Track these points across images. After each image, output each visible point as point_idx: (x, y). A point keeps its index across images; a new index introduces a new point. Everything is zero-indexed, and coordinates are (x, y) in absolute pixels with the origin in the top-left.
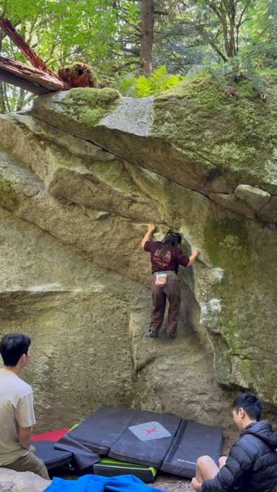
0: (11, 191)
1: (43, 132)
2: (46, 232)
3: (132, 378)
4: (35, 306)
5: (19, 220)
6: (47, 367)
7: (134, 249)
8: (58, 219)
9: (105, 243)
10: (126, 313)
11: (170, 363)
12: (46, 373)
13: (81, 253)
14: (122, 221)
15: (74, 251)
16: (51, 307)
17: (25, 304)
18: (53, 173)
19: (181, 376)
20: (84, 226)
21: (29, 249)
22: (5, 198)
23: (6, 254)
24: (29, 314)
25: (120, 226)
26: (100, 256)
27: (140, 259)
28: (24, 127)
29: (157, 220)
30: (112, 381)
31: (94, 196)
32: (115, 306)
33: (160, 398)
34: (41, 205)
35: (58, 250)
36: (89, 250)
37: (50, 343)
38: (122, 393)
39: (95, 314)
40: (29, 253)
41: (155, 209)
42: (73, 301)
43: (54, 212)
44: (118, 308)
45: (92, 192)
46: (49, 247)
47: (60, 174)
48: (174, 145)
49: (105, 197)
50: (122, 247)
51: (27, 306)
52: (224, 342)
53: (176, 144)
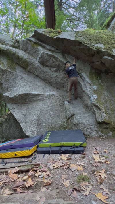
0: (26, 61)
1: (37, 42)
2: (37, 76)
3: (66, 122)
4: (33, 99)
5: (28, 72)
6: (37, 118)
7: (66, 81)
8: (41, 71)
9: (57, 79)
10: (63, 101)
11: (80, 116)
12: (37, 120)
13: (48, 83)
14: (63, 72)
15: (46, 82)
16: (39, 99)
17: (30, 98)
18: (40, 54)
19: (84, 120)
20: (50, 73)
22: (24, 64)
23: (24, 82)
24: (31, 102)
25: (61, 74)
26: (55, 84)
28: (31, 41)
30: (59, 123)
31: (54, 63)
34: (36, 66)
35: (41, 82)
36: (51, 82)
37: (38, 110)
38: (63, 126)
39: (53, 101)
40: (31, 82)
42: (46, 97)
43: (40, 68)
44: (61, 100)
45: (53, 61)
46: (38, 81)
47: (43, 54)
48: (83, 43)
49: (57, 63)
50: (62, 80)
51: (31, 99)
52: (98, 108)
53: (83, 42)
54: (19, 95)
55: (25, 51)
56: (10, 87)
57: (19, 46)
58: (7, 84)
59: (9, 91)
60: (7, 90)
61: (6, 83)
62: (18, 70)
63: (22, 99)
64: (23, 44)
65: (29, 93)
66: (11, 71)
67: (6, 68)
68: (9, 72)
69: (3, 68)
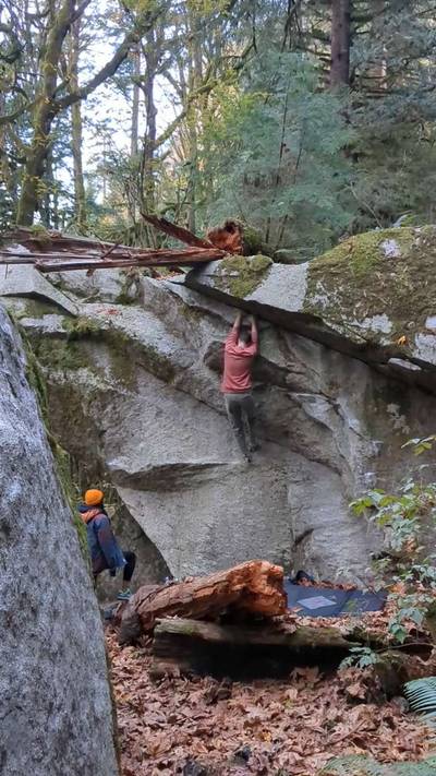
0: (167, 362)
1: (197, 304)
2: (202, 402)
3: (292, 549)
4: (194, 477)
5: (175, 391)
6: (209, 537)
7: (292, 419)
8: (213, 390)
10: (285, 486)
11: (327, 534)
12: (209, 543)
14: (278, 390)
16: (210, 480)
17: (185, 476)
18: (207, 346)
19: (338, 546)
21: (186, 421)
22: (161, 369)
23: (165, 426)
24: (189, 486)
25: (277, 397)
28: (177, 297)
29: (315, 390)
30: (272, 552)
32: (274, 478)
33: (318, 567)
34: (196, 376)
35: (214, 420)
37: (210, 514)
39: (253, 486)
40: (186, 425)
41: (311, 378)
42: (231, 473)
43: (209, 383)
44: (276, 480)
46: (206, 418)
47: (213, 347)
48: (325, 320)
51: (187, 478)
53: (326, 318)
54: (154, 468)
56: (126, 442)
57: (141, 294)
58: (116, 433)
59: (123, 454)
60: (118, 448)
61: (113, 431)
62: (145, 386)
63: (161, 479)
65: (181, 461)
66: (124, 392)
67: (109, 387)
68: (119, 396)
69: (102, 386)
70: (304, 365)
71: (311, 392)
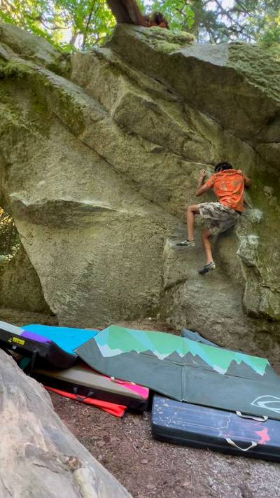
0: (80, 114)
1: (119, 61)
2: (103, 158)
3: (160, 294)
4: (83, 218)
5: (82, 144)
6: (86, 271)
7: (179, 185)
8: (117, 146)
9: (155, 174)
10: (162, 239)
11: (199, 286)
12: (85, 276)
13: (131, 183)
14: (174, 157)
15: (124, 179)
16: (97, 222)
17: (75, 215)
18: (121, 98)
19: (209, 298)
20: (138, 156)
21: (86, 169)
22: (73, 121)
23: (66, 170)
24: (77, 225)
25: (170, 162)
26: (147, 188)
27: (182, 195)
28: (102, 57)
29: (207, 160)
30: (142, 294)
31: (154, 127)
32: (154, 231)
33: (186, 315)
34: (104, 130)
35: (110, 176)
36: (138, 180)
37: (91, 252)
38: (149, 305)
39: (135, 234)
40: (86, 173)
41: (207, 149)
42: (117, 219)
43: (114, 138)
44: (156, 233)
45: (153, 124)
46: (104, 172)
47: (127, 99)
48: (247, 79)
49: (164, 130)
50: (168, 181)
51: (76, 217)
52: (256, 274)
53: (249, 78)
54: (49, 202)
55: (81, 86)
56: (29, 179)
57: (69, 71)
58: (21, 168)
59: (24, 189)
60: (21, 183)
61: (20, 166)
62: (56, 134)
63: (54, 214)
64: (79, 65)
65: (75, 200)
66: (36, 134)
67: (23, 125)
68: (31, 136)
69: (16, 123)
70: (202, 136)
71: (204, 161)
